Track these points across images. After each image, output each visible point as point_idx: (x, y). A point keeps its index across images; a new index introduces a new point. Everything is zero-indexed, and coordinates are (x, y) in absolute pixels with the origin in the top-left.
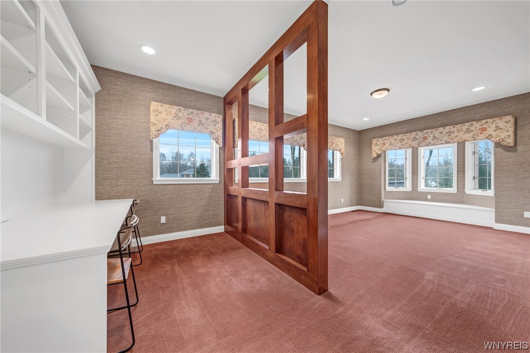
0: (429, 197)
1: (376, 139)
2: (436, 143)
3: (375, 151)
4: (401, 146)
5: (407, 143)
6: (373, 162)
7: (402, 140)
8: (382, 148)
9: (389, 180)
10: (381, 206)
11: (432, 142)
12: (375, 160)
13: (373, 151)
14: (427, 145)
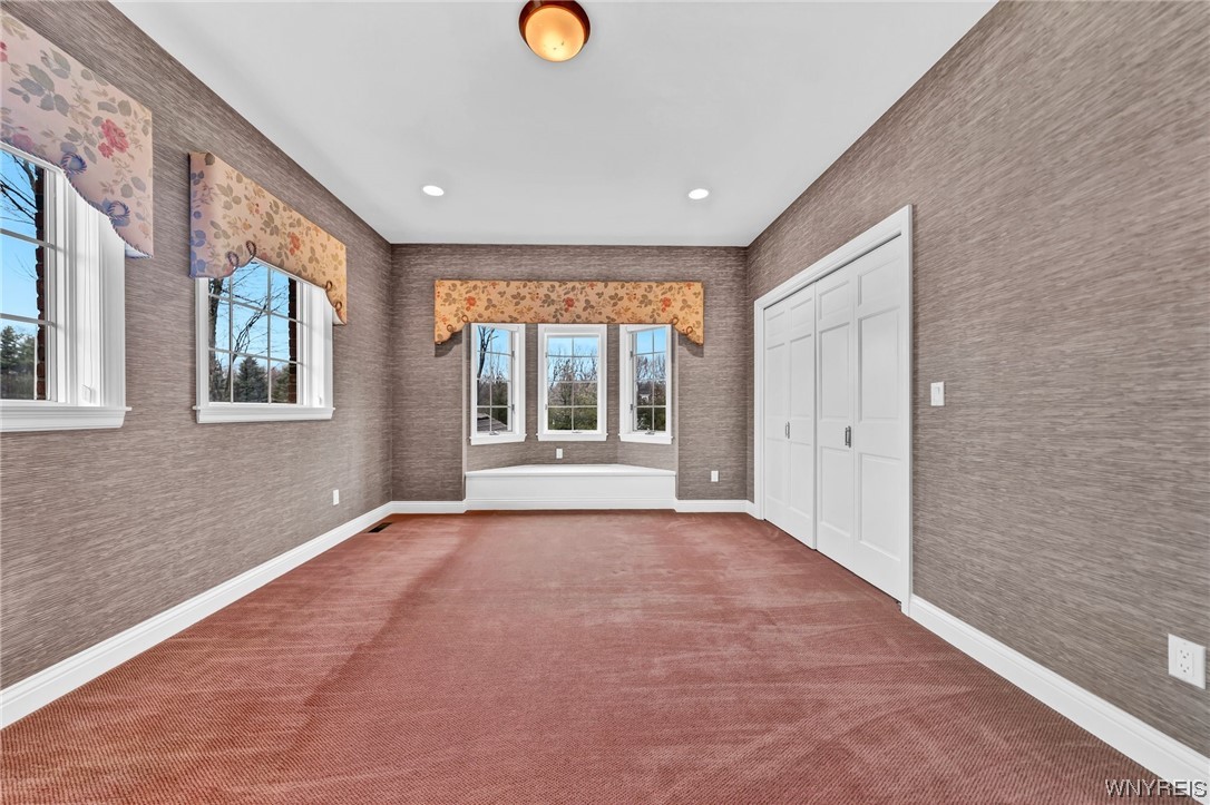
0: (559, 453)
1: (448, 283)
2: (591, 318)
3: (444, 320)
4: (515, 315)
5: (530, 309)
6: (436, 356)
7: (518, 297)
8: (466, 313)
9: (479, 411)
10: (459, 495)
11: (584, 315)
12: (442, 348)
13: (437, 319)
14: (574, 322)
